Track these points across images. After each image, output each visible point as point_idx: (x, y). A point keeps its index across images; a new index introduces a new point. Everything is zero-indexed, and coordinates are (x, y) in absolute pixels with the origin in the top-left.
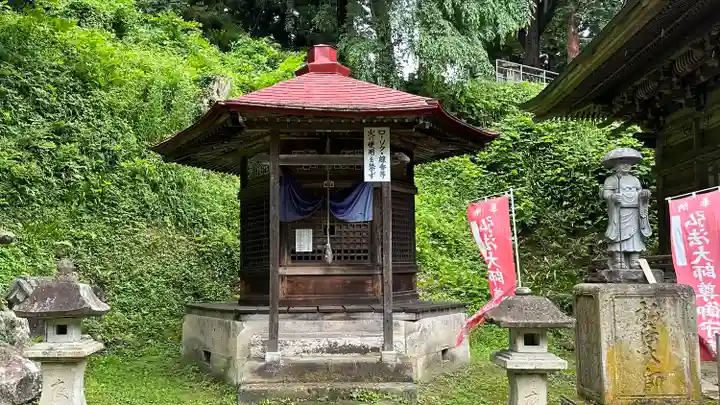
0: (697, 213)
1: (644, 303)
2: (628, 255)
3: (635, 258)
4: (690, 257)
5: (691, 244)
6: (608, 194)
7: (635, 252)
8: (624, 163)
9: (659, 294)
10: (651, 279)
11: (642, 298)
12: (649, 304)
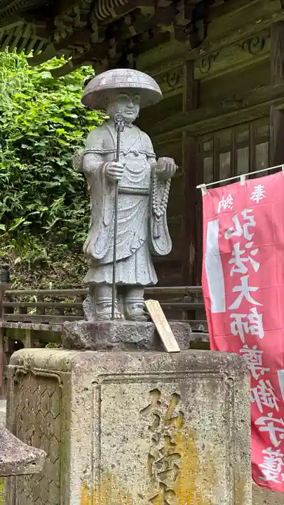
0: (244, 213)
1: (156, 392)
2: (123, 291)
3: (137, 297)
4: (230, 297)
5: (233, 270)
6: (92, 162)
7: (138, 286)
8: (125, 100)
9: (185, 372)
10: (171, 343)
11: (154, 381)
12: (166, 394)
